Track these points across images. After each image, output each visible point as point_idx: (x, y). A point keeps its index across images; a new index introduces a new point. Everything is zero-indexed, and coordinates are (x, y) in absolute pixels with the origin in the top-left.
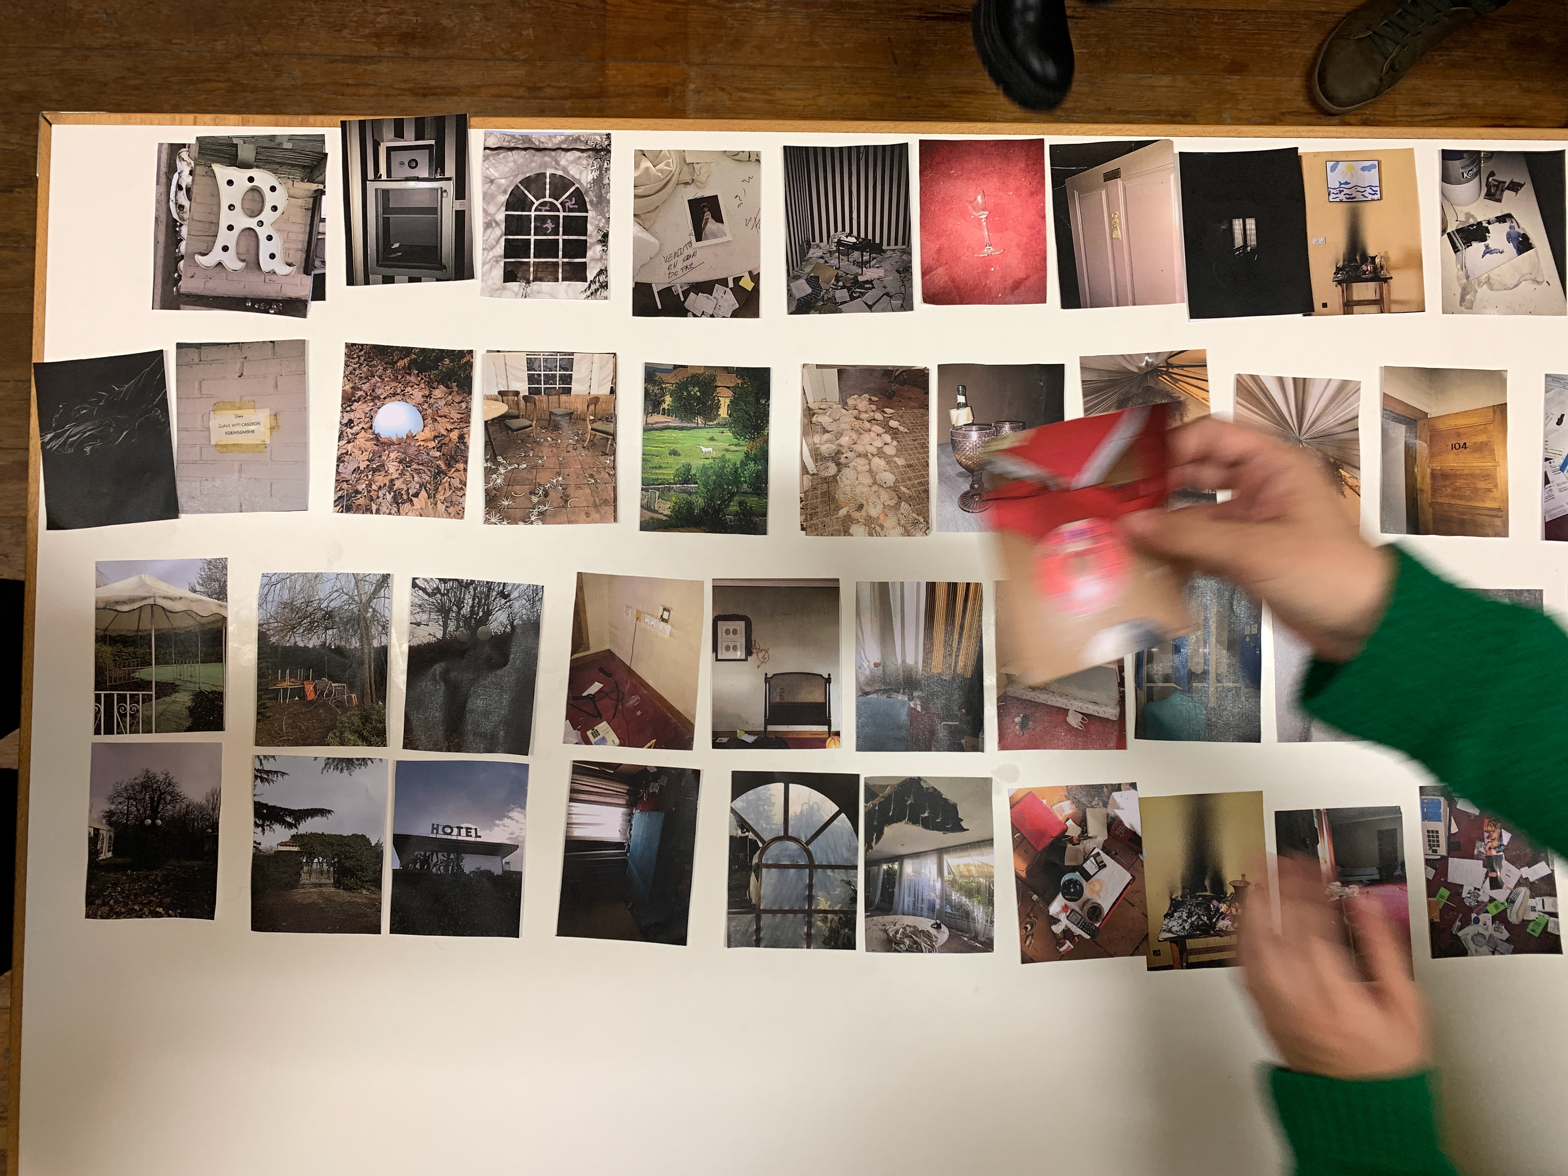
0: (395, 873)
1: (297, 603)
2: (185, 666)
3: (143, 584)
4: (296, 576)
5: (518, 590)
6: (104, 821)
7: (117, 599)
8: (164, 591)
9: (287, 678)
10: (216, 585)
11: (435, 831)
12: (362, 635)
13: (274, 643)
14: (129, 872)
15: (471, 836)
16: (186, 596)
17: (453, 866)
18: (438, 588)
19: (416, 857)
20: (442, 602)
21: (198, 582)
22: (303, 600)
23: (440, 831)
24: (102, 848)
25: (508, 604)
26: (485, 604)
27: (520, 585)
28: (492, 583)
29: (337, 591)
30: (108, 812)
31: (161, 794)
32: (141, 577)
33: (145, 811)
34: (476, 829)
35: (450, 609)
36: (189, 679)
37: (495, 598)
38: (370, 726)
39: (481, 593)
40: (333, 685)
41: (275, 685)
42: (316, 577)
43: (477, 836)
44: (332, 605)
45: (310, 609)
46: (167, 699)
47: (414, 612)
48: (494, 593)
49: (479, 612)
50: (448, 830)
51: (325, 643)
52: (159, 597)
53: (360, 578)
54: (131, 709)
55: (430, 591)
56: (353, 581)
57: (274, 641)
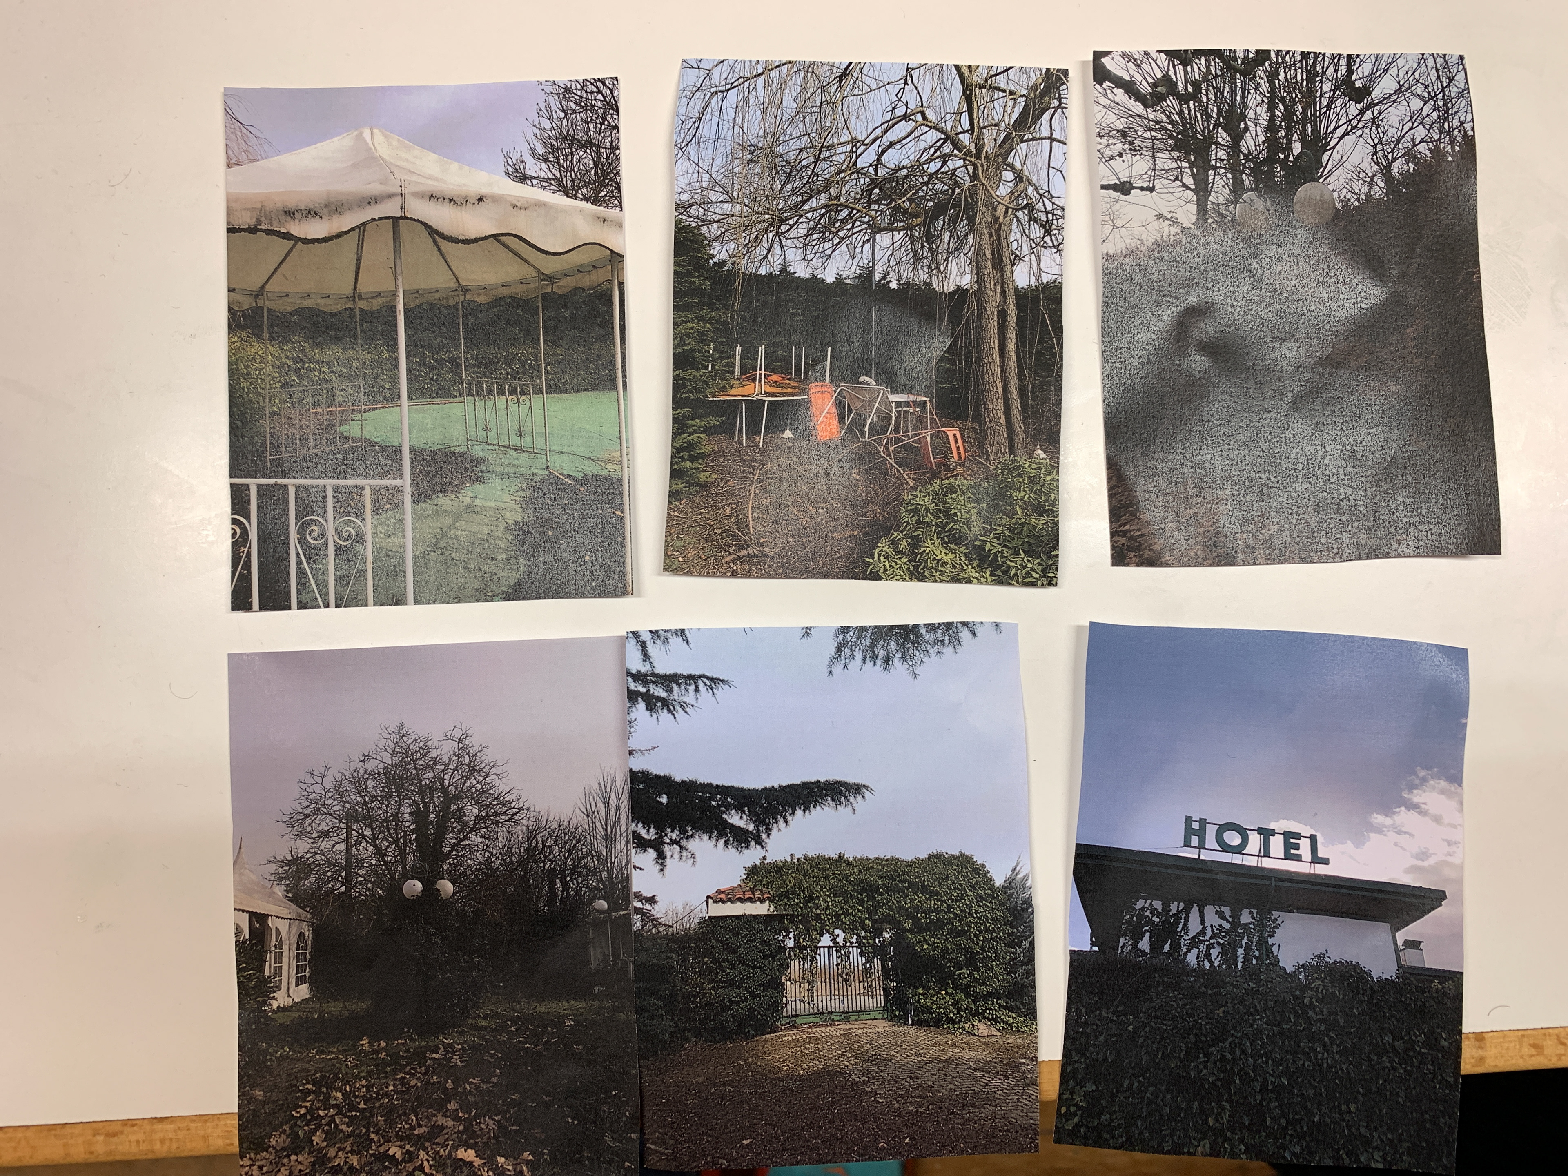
0: (1077, 960)
1: (789, 149)
2: (501, 401)
3: (371, 159)
4: (784, 69)
5: (1393, 71)
6: (279, 891)
7: (291, 205)
8: (430, 177)
9: (761, 372)
10: (586, 158)
11: (1195, 841)
12: (979, 252)
13: (723, 263)
14: (365, 1041)
15: (1298, 858)
16: (496, 190)
17: (1248, 948)
18: (1166, 77)
19: (1140, 916)
20: (1182, 118)
21: (533, 151)
22: (804, 142)
23: (1211, 841)
24: (278, 972)
25: (1368, 115)
26: (1304, 120)
27: (1394, 59)
28: (1316, 55)
29: (906, 117)
30: (289, 863)
31: (446, 805)
32: (360, 136)
33: (403, 854)
34: (1313, 839)
35: (1209, 140)
36: (515, 441)
37: (1332, 100)
38: (1006, 521)
39: (1289, 85)
40: (893, 398)
41: (723, 389)
42: (845, 74)
43: (1316, 860)
44: (892, 158)
45: (826, 170)
46: (444, 501)
47: (1108, 153)
48: (1327, 86)
49: (1290, 141)
50: (1234, 839)
51: (871, 272)
52: (416, 195)
53: (977, 79)
54: (339, 533)
55: (1145, 88)
56: (957, 89)
57: (723, 256)
